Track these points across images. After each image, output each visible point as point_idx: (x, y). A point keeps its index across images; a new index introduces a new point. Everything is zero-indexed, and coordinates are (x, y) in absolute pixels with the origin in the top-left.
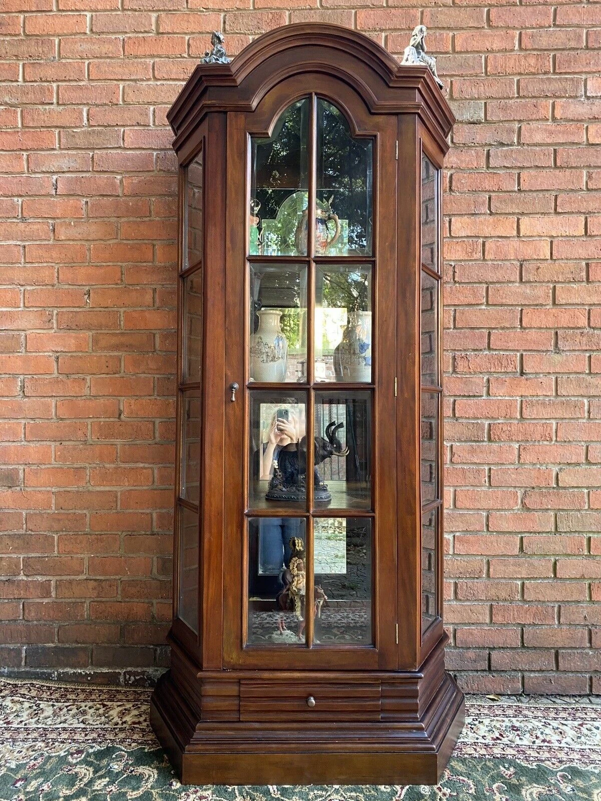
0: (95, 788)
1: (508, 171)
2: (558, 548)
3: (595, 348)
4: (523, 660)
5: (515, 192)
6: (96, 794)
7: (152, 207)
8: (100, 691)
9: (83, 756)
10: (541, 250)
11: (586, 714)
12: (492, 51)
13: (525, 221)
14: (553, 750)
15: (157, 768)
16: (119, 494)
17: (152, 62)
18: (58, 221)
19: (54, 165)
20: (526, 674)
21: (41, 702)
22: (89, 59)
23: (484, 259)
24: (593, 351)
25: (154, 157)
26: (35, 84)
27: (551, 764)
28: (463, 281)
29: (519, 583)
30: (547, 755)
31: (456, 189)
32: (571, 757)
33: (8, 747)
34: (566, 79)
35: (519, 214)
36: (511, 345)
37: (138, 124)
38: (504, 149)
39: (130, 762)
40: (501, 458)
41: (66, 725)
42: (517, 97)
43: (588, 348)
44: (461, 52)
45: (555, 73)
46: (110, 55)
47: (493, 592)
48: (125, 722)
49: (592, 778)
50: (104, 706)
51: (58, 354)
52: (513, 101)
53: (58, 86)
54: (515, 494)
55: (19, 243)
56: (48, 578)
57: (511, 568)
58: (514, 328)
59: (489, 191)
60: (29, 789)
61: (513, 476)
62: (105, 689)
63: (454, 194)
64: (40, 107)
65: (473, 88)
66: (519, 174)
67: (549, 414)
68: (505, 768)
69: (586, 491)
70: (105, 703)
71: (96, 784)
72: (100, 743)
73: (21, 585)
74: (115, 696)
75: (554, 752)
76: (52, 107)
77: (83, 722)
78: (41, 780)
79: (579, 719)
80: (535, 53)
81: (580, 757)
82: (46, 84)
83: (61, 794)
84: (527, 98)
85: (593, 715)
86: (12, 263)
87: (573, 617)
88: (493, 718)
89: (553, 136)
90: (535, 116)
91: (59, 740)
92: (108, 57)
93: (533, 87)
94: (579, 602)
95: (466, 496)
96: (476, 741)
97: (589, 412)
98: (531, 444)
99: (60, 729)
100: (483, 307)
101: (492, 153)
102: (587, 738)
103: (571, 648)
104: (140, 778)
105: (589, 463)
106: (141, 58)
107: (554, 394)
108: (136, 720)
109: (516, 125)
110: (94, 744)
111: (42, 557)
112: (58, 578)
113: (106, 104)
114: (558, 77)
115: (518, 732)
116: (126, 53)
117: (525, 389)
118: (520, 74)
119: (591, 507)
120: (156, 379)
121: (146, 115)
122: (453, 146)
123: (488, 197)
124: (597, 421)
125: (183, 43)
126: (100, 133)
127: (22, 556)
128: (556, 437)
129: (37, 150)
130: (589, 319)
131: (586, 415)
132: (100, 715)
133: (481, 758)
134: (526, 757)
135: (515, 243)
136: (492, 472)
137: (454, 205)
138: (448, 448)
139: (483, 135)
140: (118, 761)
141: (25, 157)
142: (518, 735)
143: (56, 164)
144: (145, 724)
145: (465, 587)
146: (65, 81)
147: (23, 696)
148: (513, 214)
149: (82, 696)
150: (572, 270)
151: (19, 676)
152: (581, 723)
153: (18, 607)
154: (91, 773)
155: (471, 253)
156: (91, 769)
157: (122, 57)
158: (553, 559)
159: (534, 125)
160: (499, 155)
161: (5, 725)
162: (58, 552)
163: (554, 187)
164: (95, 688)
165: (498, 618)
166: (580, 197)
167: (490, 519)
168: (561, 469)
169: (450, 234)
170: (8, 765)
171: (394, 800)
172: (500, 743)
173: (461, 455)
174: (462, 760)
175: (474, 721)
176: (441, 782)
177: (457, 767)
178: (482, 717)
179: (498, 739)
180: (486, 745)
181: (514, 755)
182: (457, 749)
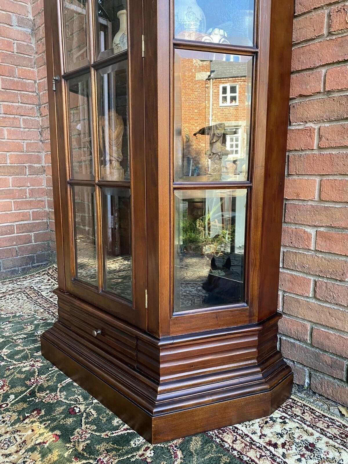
9: (42, 322)
33: (33, 307)
88: (304, 426)
96: (250, 435)
115: (308, 453)
138: (316, 131)
142: (303, 455)
145: (324, 288)
154: (29, 331)
156: (32, 329)
170: (18, 313)
171: (105, 433)
172: (268, 450)
173: (329, 138)
174: (209, 440)
175: (281, 418)
176: (159, 445)
177: (193, 443)
178: (294, 420)
179: (275, 446)
180: (251, 443)
182: (222, 430)
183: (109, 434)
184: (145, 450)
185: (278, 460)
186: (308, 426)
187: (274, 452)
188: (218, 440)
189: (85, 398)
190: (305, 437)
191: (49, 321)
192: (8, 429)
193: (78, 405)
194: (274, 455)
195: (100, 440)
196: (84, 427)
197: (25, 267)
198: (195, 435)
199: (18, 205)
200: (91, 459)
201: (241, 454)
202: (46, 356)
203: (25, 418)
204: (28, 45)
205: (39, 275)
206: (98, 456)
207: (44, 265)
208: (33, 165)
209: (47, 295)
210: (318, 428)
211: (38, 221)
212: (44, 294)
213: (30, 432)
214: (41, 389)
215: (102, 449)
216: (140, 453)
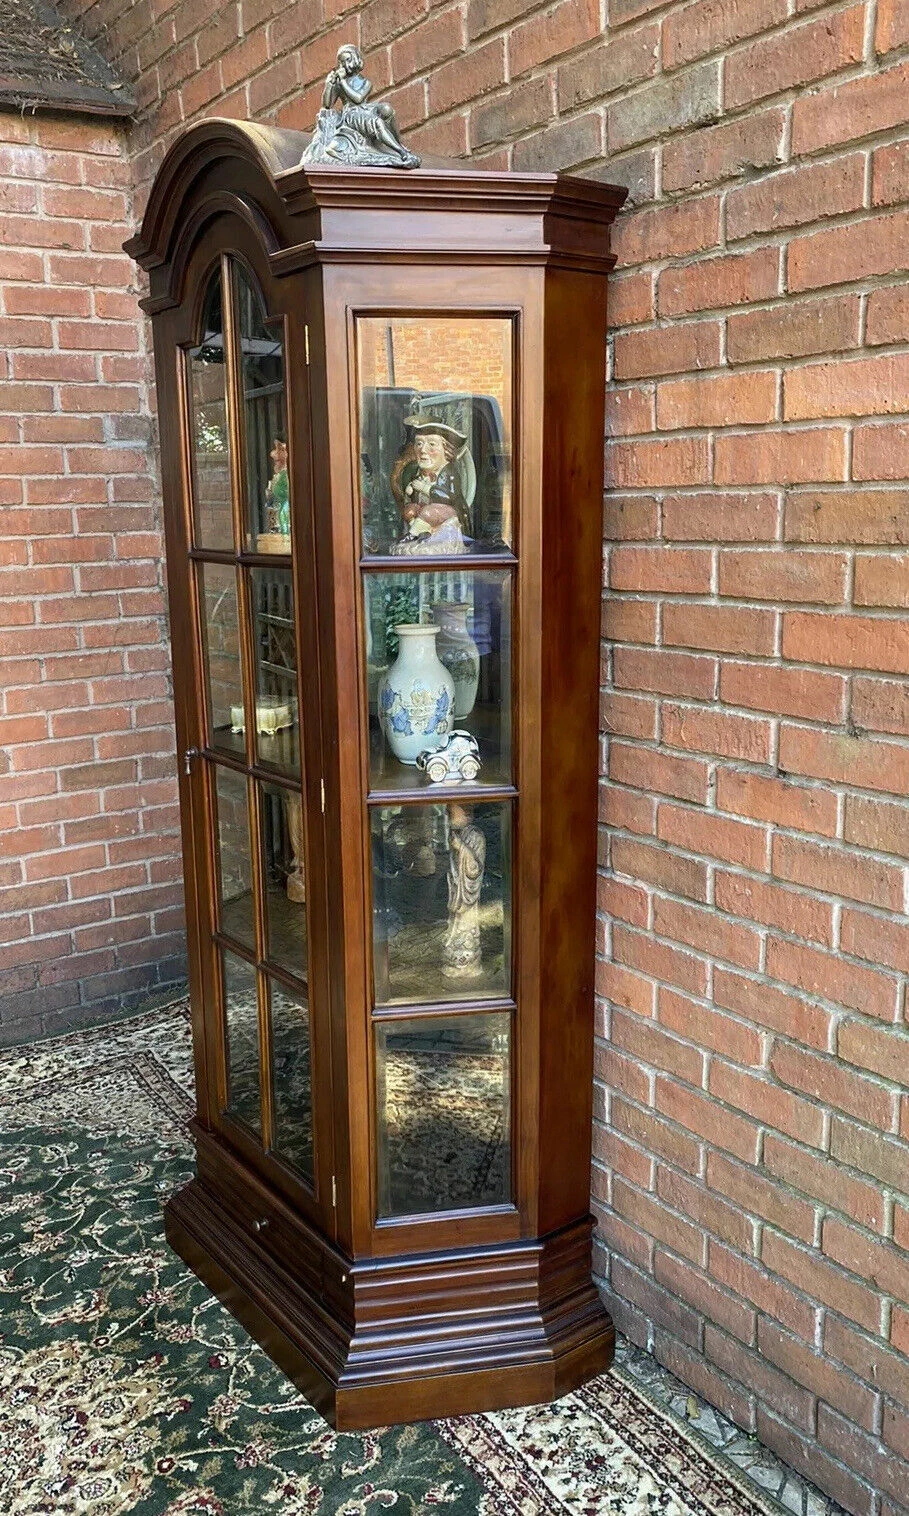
1: (763, 245)
2: (829, 1193)
4: (756, 1375)
13: (794, 378)
28: (676, 537)
31: (664, 311)
35: (785, 359)
36: (759, 699)
38: (757, 182)
52: (781, 32)
57: (743, 1187)
58: (765, 657)
59: (726, 307)
65: (701, 28)
66: (786, 249)
67: (825, 882)
68: (451, 1487)
69: (895, 1091)
71: (125, 1192)
78: (111, 1161)
83: (95, 1184)
89: (868, 112)
98: (788, 938)
101: (730, 201)
105: (905, 1027)
115: (587, 1470)
131: (905, 906)
133: (455, 1453)
135: (774, 440)
139: (718, 154)
140: (174, 1181)
142: (576, 1474)
154: (141, 1179)
155: (690, 468)
156: (150, 1175)
158: (818, 1211)
160: (746, 202)
163: (864, 273)
165: (718, 1270)
167: (712, 1070)
168: (844, 1020)
170: (120, 1131)
171: (264, 1407)
172: (523, 1460)
175: (570, 1408)
176: (347, 1434)
177: (403, 1437)
179: (538, 1454)
181: (501, 1487)
182: (459, 1420)
183: (270, 1409)
184: (323, 1441)
185: (532, 1477)
186: (612, 1427)
187: (531, 1465)
188: (446, 1436)
189: (239, 1341)
190: (597, 1446)
191: (183, 1157)
192: (110, 1385)
193: (224, 1353)
194: (529, 1469)
195: (255, 1418)
196: (231, 1392)
197: (136, 992)
198: (411, 1424)
199: (120, 853)
200: (237, 1445)
201: (476, 1462)
202: (174, 1244)
203: (136, 1367)
204: (139, 479)
205: (166, 1016)
206: (248, 1442)
207: (179, 985)
208: (153, 755)
209: (181, 1078)
210: (627, 1431)
211: (163, 885)
212: (174, 1074)
213: (144, 1393)
214: (164, 1315)
215: (256, 1432)
216: (315, 1444)
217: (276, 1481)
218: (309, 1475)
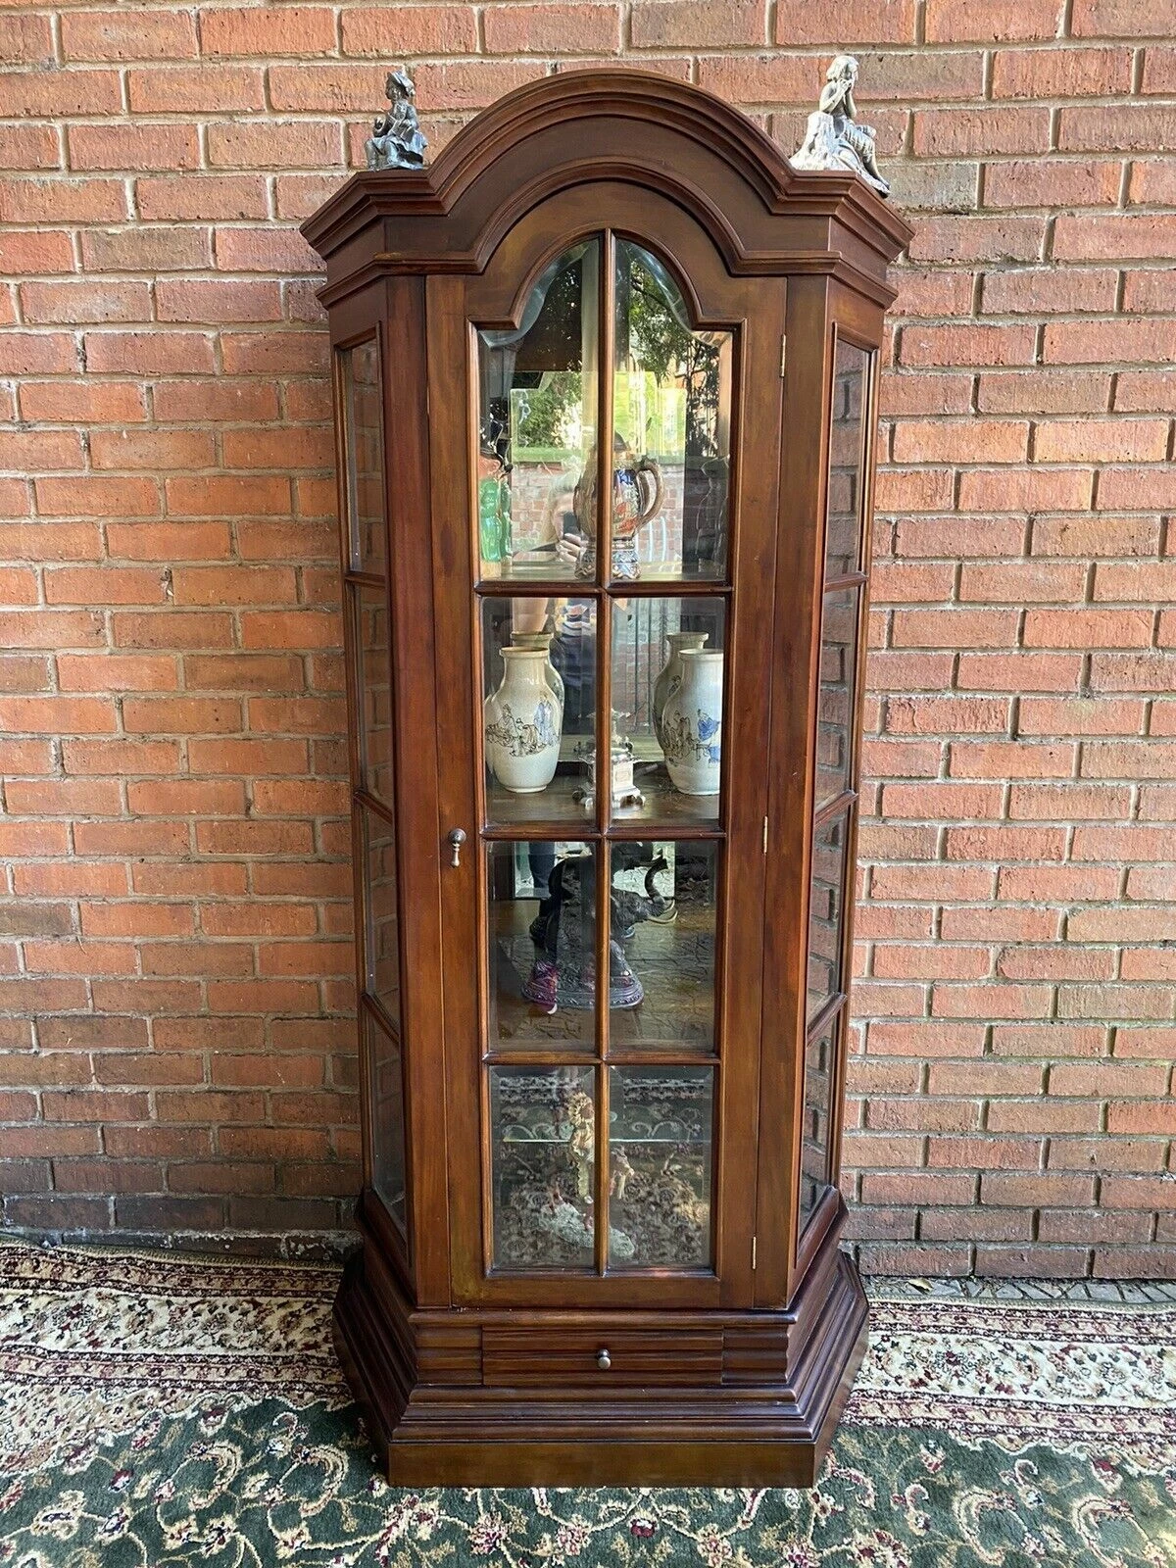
0: (248, 1495)
1: (1020, 323)
2: (1056, 1046)
3: (1162, 688)
4: (977, 1225)
5: (1032, 367)
6: (248, 1509)
7: (284, 399)
8: (248, 1271)
9: (224, 1421)
10: (1074, 491)
11: (1077, 1326)
12: (1006, 42)
13: (1046, 430)
14: (1013, 1409)
15: (348, 1449)
16: (257, 948)
17: (264, 68)
18: (94, 428)
19: (75, 309)
20: (981, 1246)
21: (148, 1296)
22: (126, 62)
23: (957, 510)
24: (1158, 693)
25: (282, 291)
26: (17, 123)
27: (1006, 1442)
28: (912, 555)
29: (980, 1103)
30: (1002, 1420)
31: (908, 362)
32: (1042, 1425)
33: (99, 1398)
34: (1163, 109)
35: (1034, 414)
36: (998, 682)
37: (243, 217)
38: (1015, 271)
39: (303, 1436)
40: (963, 892)
41: (192, 1350)
42: (1053, 152)
43: (1148, 687)
44: (936, 45)
45: (1138, 94)
46: (172, 54)
47: (933, 1117)
48: (291, 1344)
49: (1074, 1472)
50: (256, 1305)
51: (122, 694)
52: (1043, 160)
53: (66, 128)
54: (985, 955)
55: (21, 475)
56: (141, 1088)
57: (968, 1080)
58: (1008, 647)
59: (978, 366)
60: (139, 1494)
61: (984, 923)
62: (256, 1267)
63: (903, 372)
64: (33, 177)
65: (958, 131)
66: (1042, 328)
67: (1060, 813)
68: (928, 1448)
69: (1116, 949)
70: (257, 1299)
71: (248, 1485)
72: (252, 1390)
73: (95, 1100)
74: (273, 1283)
75: (1014, 1414)
76: (58, 177)
77: (221, 1343)
78: (156, 1473)
79: (1064, 1338)
80: (1100, 45)
81: (1058, 1423)
82: (39, 123)
83: (192, 1507)
84: (1074, 153)
85: (1090, 1329)
86: (12, 517)
87: (1071, 1159)
88: (916, 1334)
89: (1122, 242)
90: (1086, 196)
91: (183, 1383)
92: (168, 59)
93: (1090, 131)
94: (1084, 1134)
95: (893, 956)
96: (885, 1388)
97: (1137, 808)
98: (1021, 865)
99: (184, 1359)
100: (949, 607)
101: (988, 282)
102: (1074, 1380)
103: (1062, 1207)
104: (318, 1471)
105: (1126, 898)
106: (238, 60)
107: (1074, 774)
108: (311, 1340)
109: (1046, 217)
110: (241, 1394)
111: (128, 1055)
112: (158, 1087)
113: (171, 171)
114: (1145, 104)
115: (957, 1367)
116: (206, 50)
117: (1020, 765)
118: (1064, 97)
119: (1124, 976)
120: (311, 742)
121: (259, 195)
122: (908, 264)
123: (973, 379)
124: (1150, 825)
125: (327, 25)
126: (164, 236)
127: (91, 1052)
128: (1071, 853)
129: (36, 275)
130: (1156, 630)
131: (1132, 813)
132: (248, 1328)
133: (890, 1428)
134: (966, 1424)
135: (1022, 477)
136: (945, 915)
137: (902, 395)
138: (866, 873)
139: (974, 240)
140: (282, 1434)
141: (13, 290)
142: (957, 1374)
143: (80, 307)
144: (325, 1347)
145: (882, 1110)
146: (79, 115)
147: (117, 1284)
148: (1023, 414)
149: (217, 1284)
150: (1134, 532)
151: (105, 1243)
152: (1065, 1345)
153: (93, 1135)
154: (239, 1460)
155: (931, 496)
156: (239, 1451)
157: (197, 57)
158: (1044, 1065)
159: (1083, 216)
160: (1004, 285)
161: (90, 1349)
162: (155, 1046)
163: (1113, 358)
164: (238, 1265)
165: (938, 1160)
166: (1164, 380)
167: (935, 996)
168: (1073, 911)
169: (891, 456)
170: (100, 1439)
171: (740, 1521)
172: (924, 1394)
173: (889, 885)
174: (859, 1432)
175: (883, 1340)
176: (820, 1482)
177: (848, 1447)
178: (899, 1333)
180: (899, 1398)
181: (947, 1421)
182: (852, 1405)
183: (745, 1518)
184: (817, 1501)
185: (946, 1399)
186: (918, 1331)
187: (932, 1392)
188: (865, 1422)
189: (627, 1499)
190: (934, 1349)
193: (633, 1518)
194: (936, 1396)
195: (753, 1535)
196: (700, 1539)
198: (837, 1437)
201: (909, 1420)
202: (407, 1481)
206: (782, 1554)
210: (929, 1327)
214: (525, 1540)
215: (772, 1543)
216: (817, 1508)
217: (849, 1557)
218: (856, 1530)
